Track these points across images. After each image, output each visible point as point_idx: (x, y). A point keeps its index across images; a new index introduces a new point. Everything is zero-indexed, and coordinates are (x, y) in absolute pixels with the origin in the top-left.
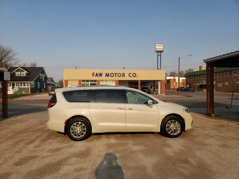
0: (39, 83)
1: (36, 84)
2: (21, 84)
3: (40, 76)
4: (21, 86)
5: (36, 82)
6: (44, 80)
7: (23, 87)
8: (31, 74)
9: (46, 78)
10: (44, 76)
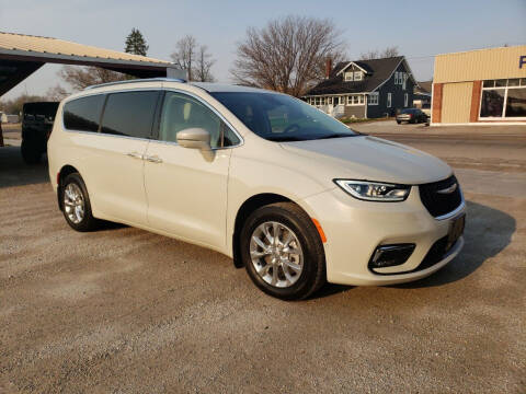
0: (390, 94)
1: (383, 98)
2: (350, 98)
3: (396, 76)
4: (350, 102)
5: (383, 93)
6: (404, 87)
7: (353, 104)
8: (375, 74)
9: (411, 83)
10: (406, 77)
